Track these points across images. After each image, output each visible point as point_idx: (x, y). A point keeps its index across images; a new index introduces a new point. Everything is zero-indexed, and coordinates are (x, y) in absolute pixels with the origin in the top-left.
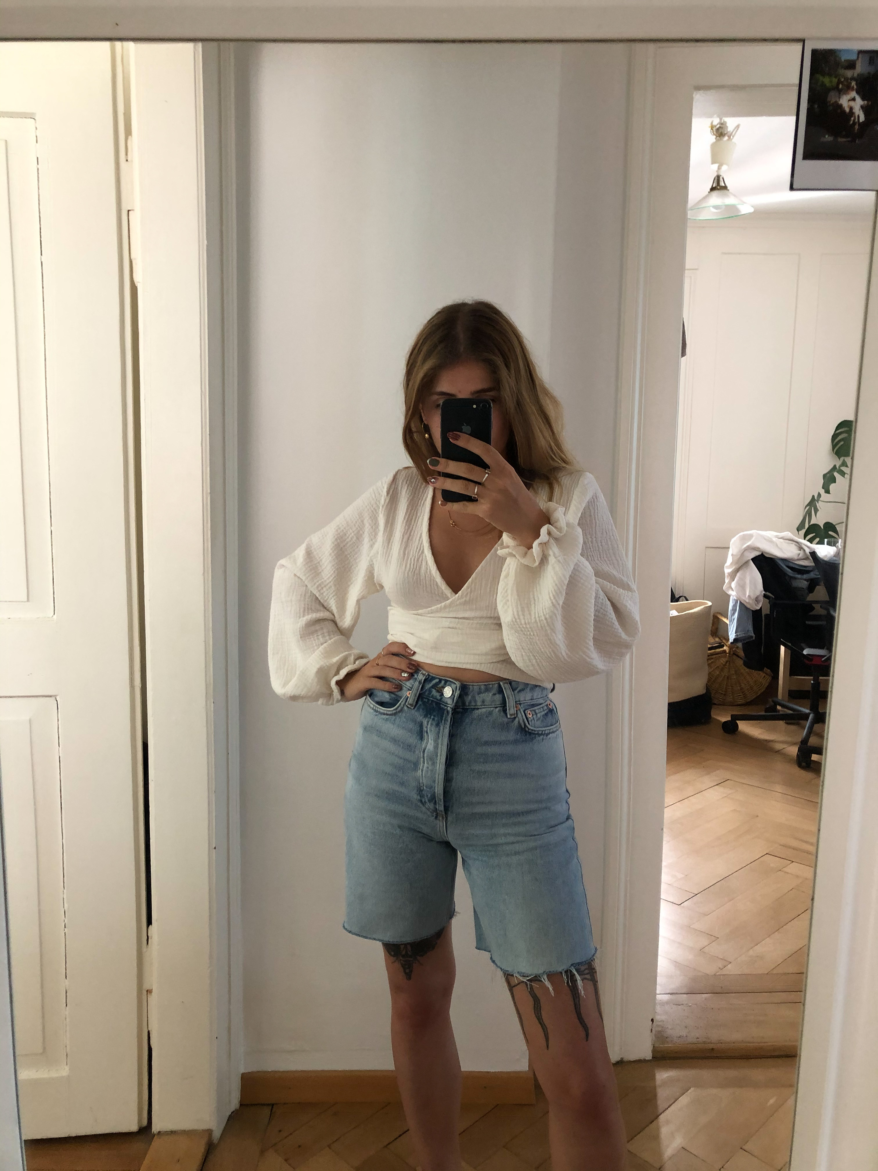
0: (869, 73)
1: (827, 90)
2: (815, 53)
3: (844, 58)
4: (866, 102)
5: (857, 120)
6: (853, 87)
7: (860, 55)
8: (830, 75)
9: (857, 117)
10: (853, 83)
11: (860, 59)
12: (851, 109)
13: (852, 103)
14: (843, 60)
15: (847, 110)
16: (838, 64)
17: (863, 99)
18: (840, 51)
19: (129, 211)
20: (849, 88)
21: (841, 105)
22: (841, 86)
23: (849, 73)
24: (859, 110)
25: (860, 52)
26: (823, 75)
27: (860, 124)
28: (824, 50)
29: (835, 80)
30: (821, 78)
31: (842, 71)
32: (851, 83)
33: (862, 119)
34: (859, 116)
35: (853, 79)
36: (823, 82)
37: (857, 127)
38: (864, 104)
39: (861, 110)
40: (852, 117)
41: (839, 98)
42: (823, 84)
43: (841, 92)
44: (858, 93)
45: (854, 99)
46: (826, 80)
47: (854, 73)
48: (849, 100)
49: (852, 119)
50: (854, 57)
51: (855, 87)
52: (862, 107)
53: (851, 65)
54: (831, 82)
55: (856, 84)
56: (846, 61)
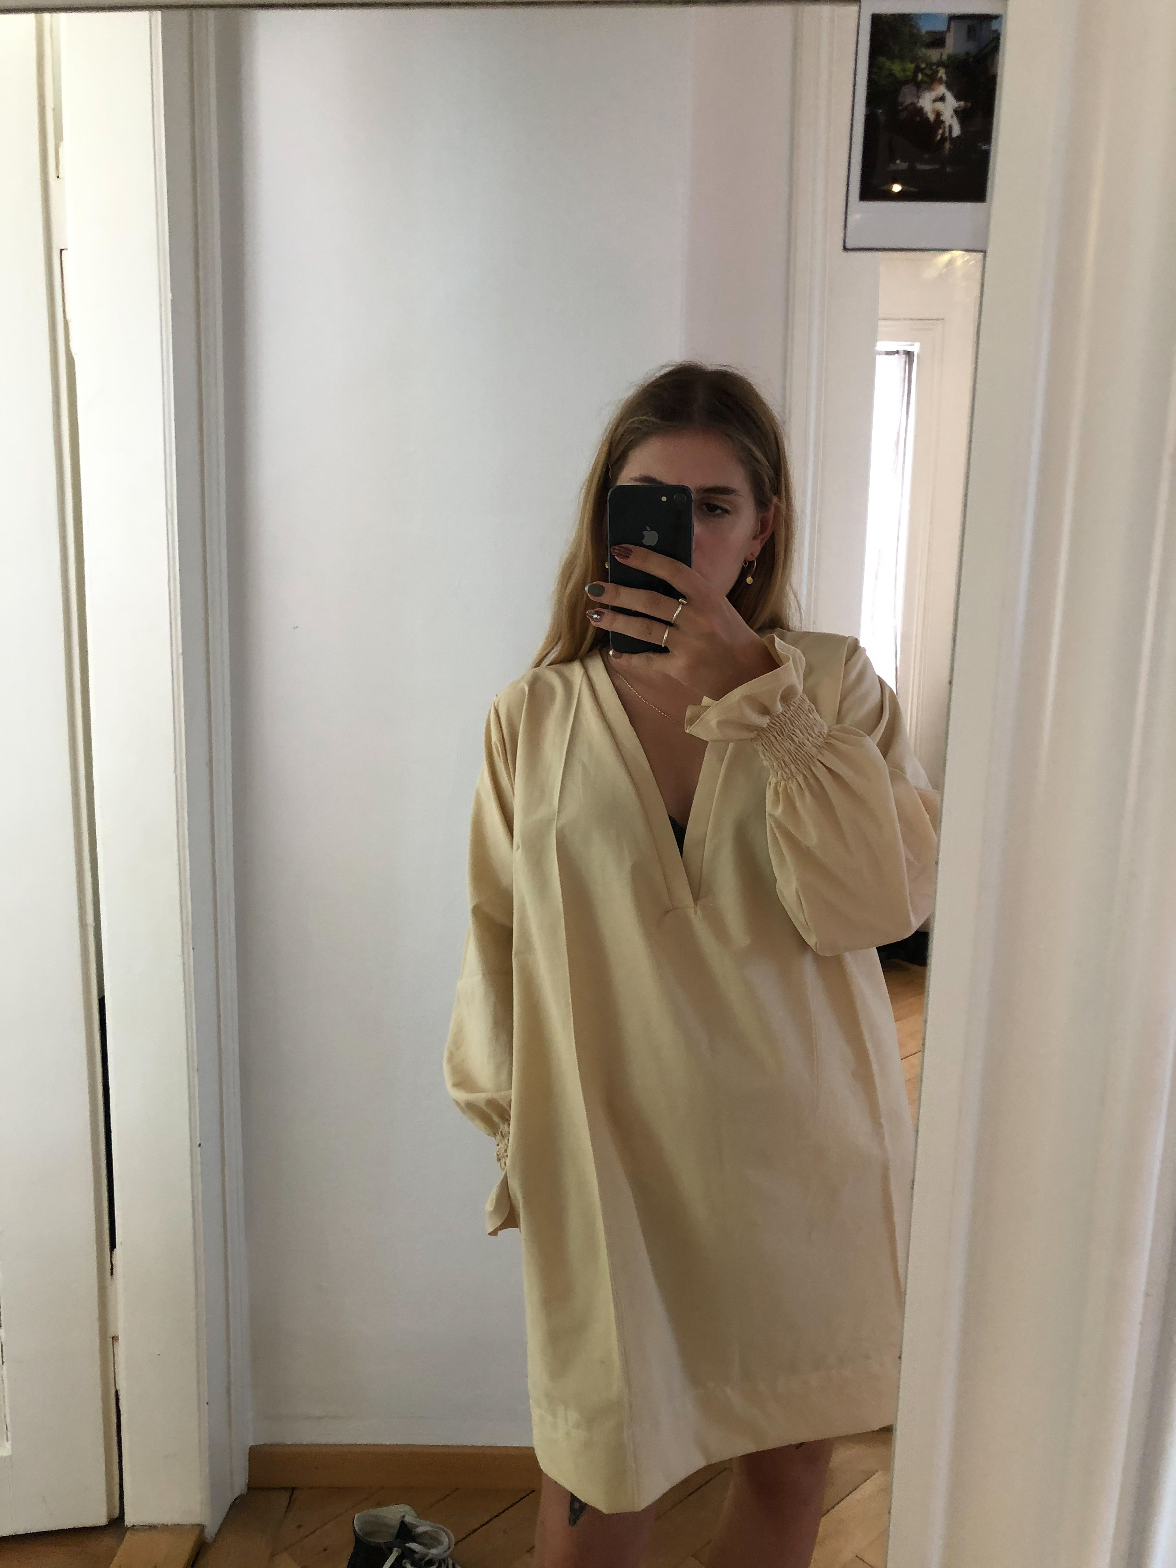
0: (967, 54)
1: (899, 84)
2: (877, 20)
3: (925, 28)
4: (962, 103)
5: (947, 134)
6: (941, 78)
7: (953, 24)
8: (902, 58)
9: (947, 130)
10: (942, 73)
11: (952, 30)
12: (938, 114)
13: (939, 106)
14: (924, 31)
15: (932, 117)
16: (915, 39)
17: (958, 98)
18: (919, 16)
19: (62, 250)
20: (931, 81)
21: (922, 109)
22: (920, 77)
23: (934, 55)
24: (952, 117)
25: (953, 18)
26: (892, 58)
27: (952, 140)
28: (892, 15)
29: (911, 66)
30: (888, 64)
31: (924, 52)
32: (937, 72)
33: (956, 131)
34: (950, 127)
35: (941, 64)
36: (890, 70)
37: (947, 145)
38: (960, 107)
39: (955, 119)
40: (940, 128)
41: (918, 98)
42: (891, 75)
43: (921, 87)
44: (949, 87)
45: (942, 99)
46: (896, 68)
47: (942, 55)
48: (934, 101)
49: (940, 131)
50: (941, 27)
51: (944, 78)
52: (956, 111)
53: (938, 40)
54: (904, 70)
55: (946, 73)
56: (928, 33)
